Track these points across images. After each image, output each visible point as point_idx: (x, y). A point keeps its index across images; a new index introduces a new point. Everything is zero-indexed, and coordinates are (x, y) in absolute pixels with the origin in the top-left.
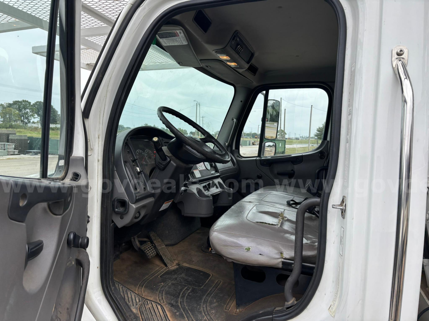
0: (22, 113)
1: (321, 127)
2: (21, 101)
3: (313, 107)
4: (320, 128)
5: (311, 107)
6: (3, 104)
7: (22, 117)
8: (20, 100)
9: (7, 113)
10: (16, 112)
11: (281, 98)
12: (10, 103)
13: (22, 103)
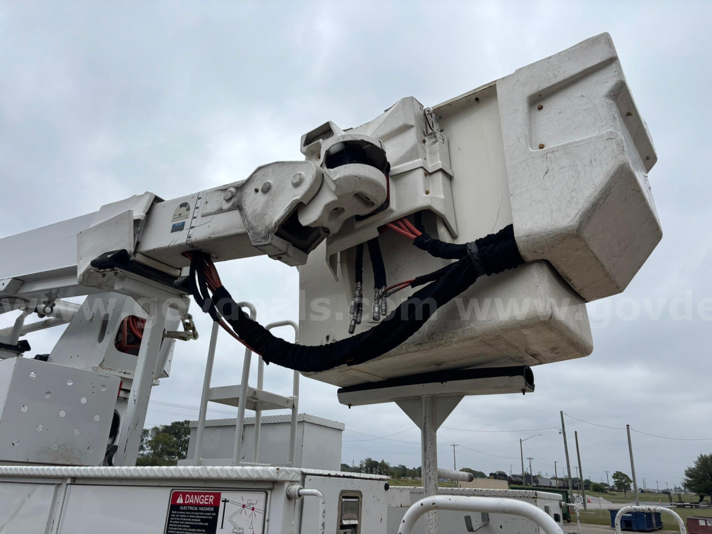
0: (181, 441)
1: (693, 469)
2: (183, 422)
3: (630, 428)
4: (690, 470)
5: (626, 427)
6: (158, 427)
7: (179, 447)
8: (181, 421)
9: (160, 442)
10: (173, 439)
11: (561, 412)
12: (167, 425)
13: (184, 425)
